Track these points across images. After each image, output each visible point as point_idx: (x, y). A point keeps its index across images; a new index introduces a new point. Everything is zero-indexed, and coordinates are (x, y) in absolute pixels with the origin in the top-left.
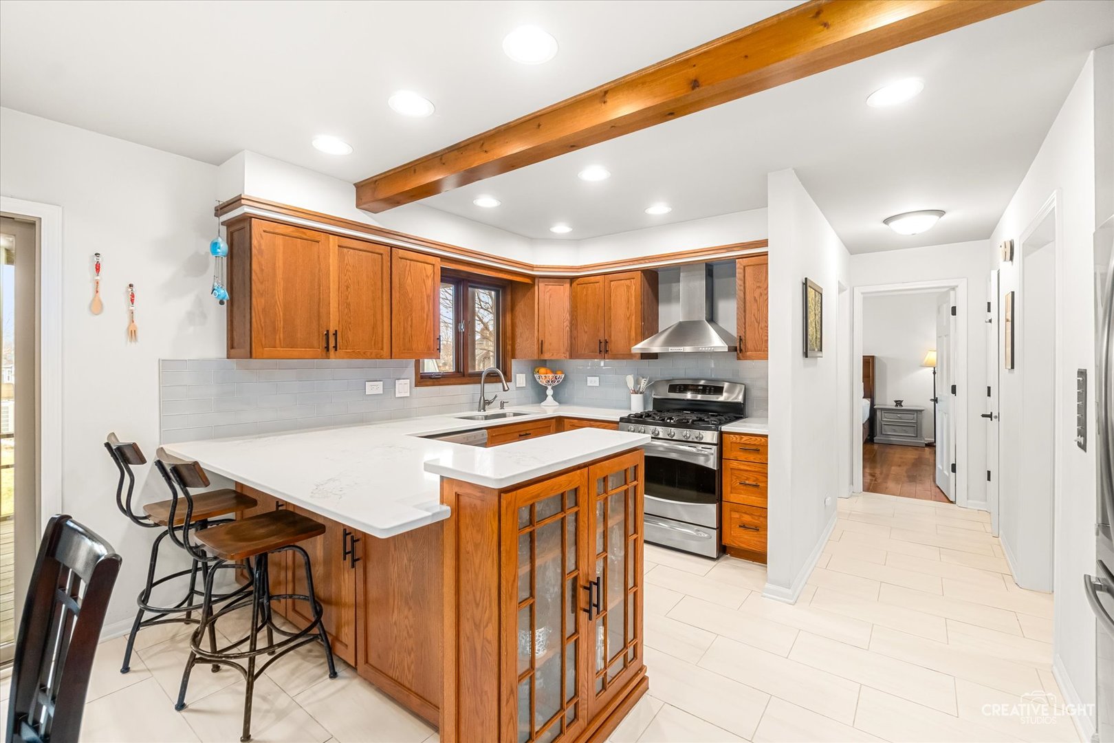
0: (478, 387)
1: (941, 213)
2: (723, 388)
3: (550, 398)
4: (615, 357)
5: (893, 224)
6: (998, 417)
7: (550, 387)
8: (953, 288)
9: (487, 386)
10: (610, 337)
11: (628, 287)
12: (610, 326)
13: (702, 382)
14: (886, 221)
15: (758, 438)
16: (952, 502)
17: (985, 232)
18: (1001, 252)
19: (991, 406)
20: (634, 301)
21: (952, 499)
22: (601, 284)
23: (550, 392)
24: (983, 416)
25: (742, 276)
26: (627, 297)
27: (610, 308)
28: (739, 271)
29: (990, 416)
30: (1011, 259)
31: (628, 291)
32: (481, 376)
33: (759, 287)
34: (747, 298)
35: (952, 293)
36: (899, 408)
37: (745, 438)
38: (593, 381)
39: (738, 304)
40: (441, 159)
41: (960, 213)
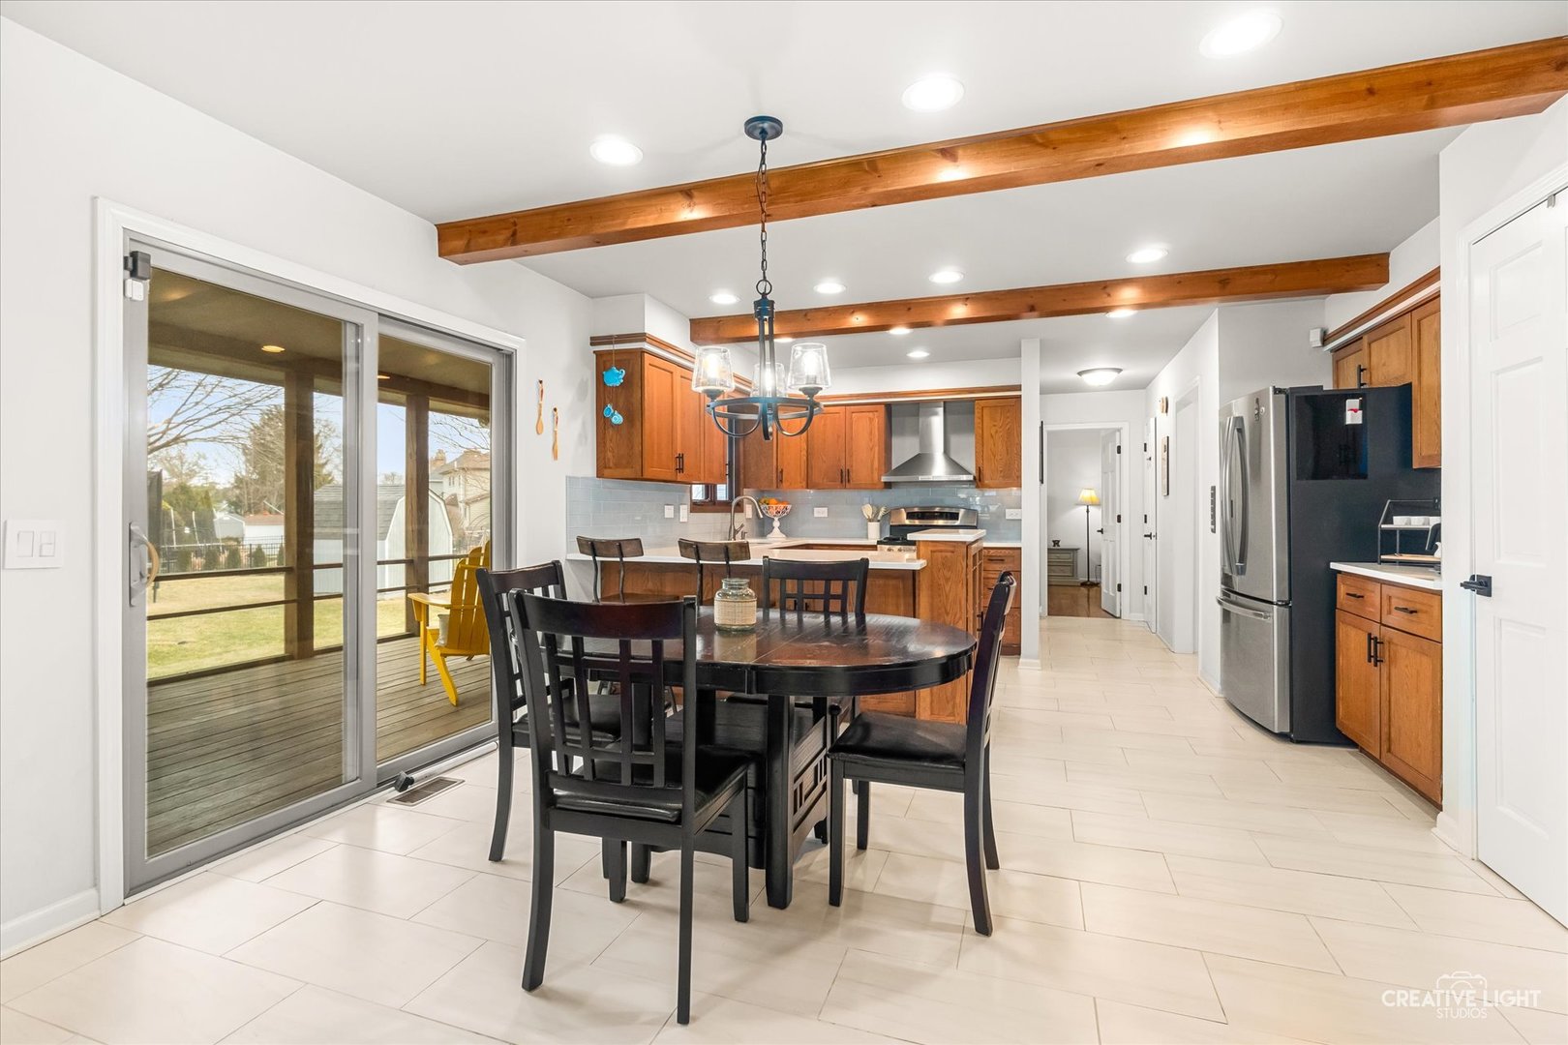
0: (729, 515)
1: (1119, 370)
2: (958, 514)
3: (776, 530)
4: (858, 487)
5: (1084, 376)
6: (1156, 536)
7: (776, 519)
8: (1119, 430)
9: (736, 515)
10: (852, 466)
11: (871, 420)
12: (851, 456)
13: (937, 510)
14: (1080, 374)
15: (1003, 551)
16: (1116, 617)
17: (1143, 385)
18: (1158, 407)
19: (1150, 528)
20: (877, 433)
21: (1118, 615)
22: (842, 415)
23: (776, 524)
24: (1146, 536)
25: (980, 415)
26: (867, 429)
27: (852, 438)
28: (977, 411)
29: (1150, 536)
30: (1167, 411)
31: (871, 423)
32: (731, 506)
33: (995, 426)
34: (985, 434)
35: (1118, 433)
36: (1056, 547)
37: (992, 551)
38: (821, 512)
39: (976, 438)
40: (806, 315)
41: (1132, 371)
